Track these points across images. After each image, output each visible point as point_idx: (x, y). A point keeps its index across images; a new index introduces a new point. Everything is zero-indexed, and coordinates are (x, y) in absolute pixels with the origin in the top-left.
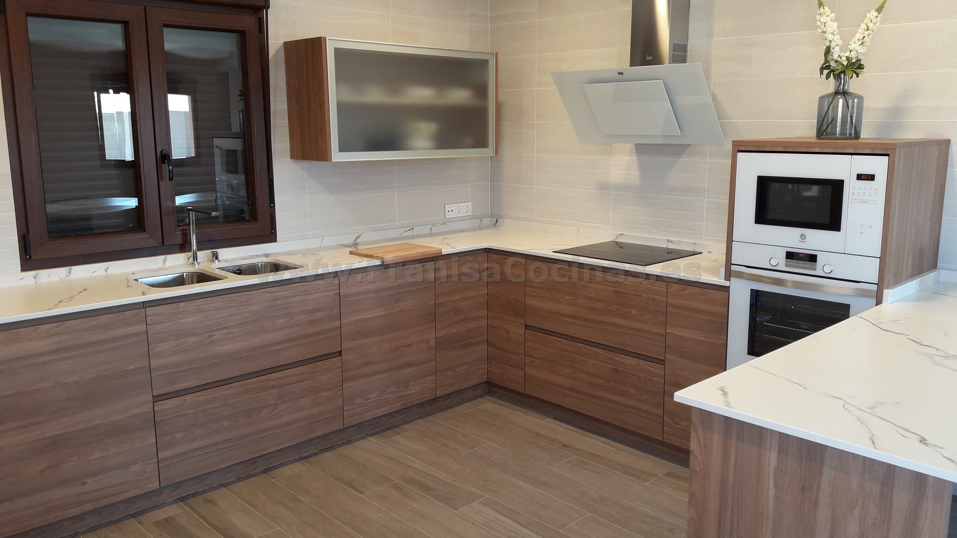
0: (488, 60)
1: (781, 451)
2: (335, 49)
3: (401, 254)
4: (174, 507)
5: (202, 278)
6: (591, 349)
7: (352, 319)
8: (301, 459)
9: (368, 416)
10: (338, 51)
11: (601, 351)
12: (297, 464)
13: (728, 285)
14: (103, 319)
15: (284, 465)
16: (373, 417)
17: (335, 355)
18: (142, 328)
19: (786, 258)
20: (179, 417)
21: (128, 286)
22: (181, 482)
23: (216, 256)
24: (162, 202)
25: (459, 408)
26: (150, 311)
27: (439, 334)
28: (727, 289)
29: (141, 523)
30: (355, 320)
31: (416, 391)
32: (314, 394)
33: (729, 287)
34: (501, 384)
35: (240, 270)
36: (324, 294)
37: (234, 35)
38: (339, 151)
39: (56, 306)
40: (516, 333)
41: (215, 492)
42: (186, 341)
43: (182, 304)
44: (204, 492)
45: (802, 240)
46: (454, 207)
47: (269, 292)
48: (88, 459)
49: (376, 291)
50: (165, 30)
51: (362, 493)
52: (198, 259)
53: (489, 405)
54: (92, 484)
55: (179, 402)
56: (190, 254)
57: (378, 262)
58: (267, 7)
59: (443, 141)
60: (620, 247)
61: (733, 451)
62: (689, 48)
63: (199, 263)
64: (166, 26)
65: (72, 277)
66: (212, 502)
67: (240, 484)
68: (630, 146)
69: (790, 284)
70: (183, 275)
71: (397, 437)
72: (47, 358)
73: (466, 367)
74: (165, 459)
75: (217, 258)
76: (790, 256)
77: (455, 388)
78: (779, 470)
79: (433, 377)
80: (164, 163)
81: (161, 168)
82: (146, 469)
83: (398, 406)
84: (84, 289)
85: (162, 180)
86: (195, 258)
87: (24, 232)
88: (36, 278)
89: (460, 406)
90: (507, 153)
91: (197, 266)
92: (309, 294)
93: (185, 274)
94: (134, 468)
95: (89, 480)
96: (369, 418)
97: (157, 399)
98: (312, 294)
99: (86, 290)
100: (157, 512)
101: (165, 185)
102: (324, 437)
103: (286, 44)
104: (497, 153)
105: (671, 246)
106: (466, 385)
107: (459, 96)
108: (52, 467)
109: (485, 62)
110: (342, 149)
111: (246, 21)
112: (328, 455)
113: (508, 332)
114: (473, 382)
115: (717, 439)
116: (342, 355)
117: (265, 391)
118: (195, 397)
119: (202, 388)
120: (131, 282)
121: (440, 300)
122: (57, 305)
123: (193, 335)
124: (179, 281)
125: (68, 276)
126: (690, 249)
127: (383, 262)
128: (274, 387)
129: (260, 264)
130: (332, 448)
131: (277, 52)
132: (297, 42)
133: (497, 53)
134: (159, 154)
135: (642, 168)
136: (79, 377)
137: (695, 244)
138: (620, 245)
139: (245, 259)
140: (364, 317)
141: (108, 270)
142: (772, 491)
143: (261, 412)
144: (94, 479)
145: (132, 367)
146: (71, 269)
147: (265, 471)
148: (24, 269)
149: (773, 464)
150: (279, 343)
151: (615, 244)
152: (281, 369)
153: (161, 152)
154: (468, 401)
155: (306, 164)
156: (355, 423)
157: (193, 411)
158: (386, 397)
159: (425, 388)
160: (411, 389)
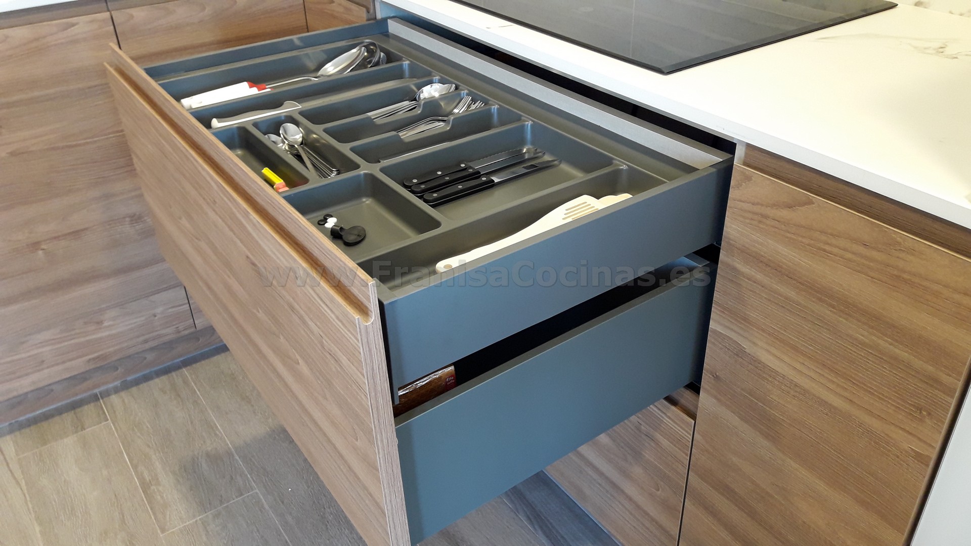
158: (36, 352)
159: (156, 318)
160: (110, 326)
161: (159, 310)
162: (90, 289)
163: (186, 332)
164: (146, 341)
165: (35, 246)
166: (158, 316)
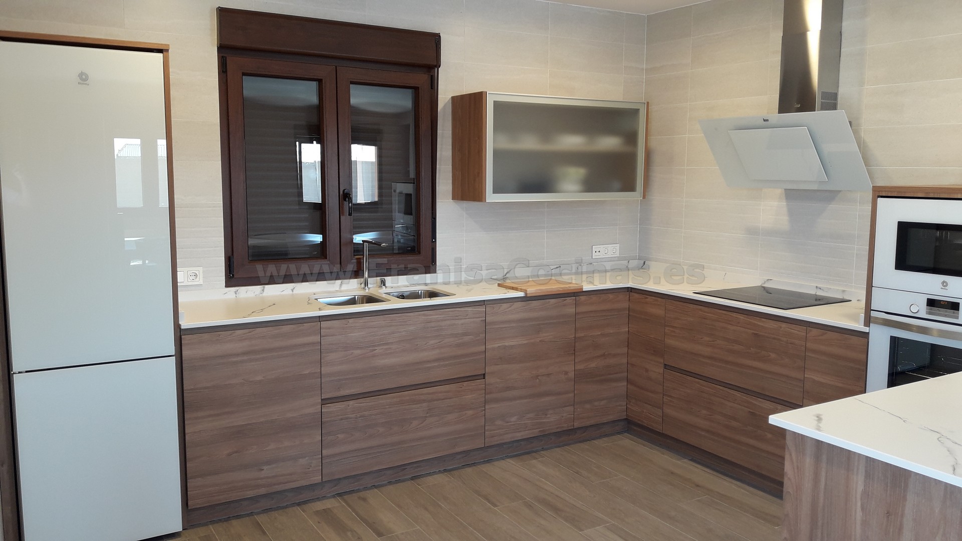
0: (639, 109)
1: (868, 476)
2: (494, 101)
3: (543, 288)
4: (332, 500)
5: (371, 300)
6: (729, 391)
7: (497, 345)
8: (445, 471)
9: (508, 438)
10: (497, 104)
11: (739, 394)
12: (441, 475)
13: (868, 331)
14: (286, 329)
15: (429, 474)
16: (513, 440)
17: (479, 378)
18: (317, 338)
19: (927, 306)
20: (342, 419)
21: (309, 303)
22: (340, 479)
23: (383, 283)
24: (341, 234)
25: (596, 442)
26: (324, 324)
27: (578, 367)
28: (866, 335)
29: (304, 511)
30: (499, 347)
31: (553, 420)
32: (460, 412)
33: (868, 333)
34: (639, 422)
35: (403, 296)
36: (472, 320)
37: (410, 91)
38: (493, 193)
39: (249, 315)
40: (655, 372)
41: (368, 492)
42: (352, 353)
43: (351, 321)
44: (358, 491)
45: (943, 288)
46: (601, 248)
47: (424, 315)
48: (267, 449)
49: (520, 321)
50: (351, 85)
51: (495, 506)
52: (369, 285)
53: (626, 442)
54: (267, 471)
55: (343, 406)
56: (362, 280)
57: (521, 294)
58: (438, 65)
59: (591, 185)
60: (768, 293)
61: (823, 474)
62: (839, 97)
63: (369, 288)
64: (352, 83)
65: (265, 294)
66: (364, 499)
67: (391, 487)
68: (779, 191)
69: (935, 333)
70: (355, 297)
71: (534, 461)
72: (239, 359)
73: (603, 403)
74: (328, 456)
75: (384, 285)
76: (931, 303)
77: (592, 422)
78: (866, 494)
79: (571, 409)
80: (345, 201)
81: (343, 204)
82: (312, 463)
83: (535, 432)
84: (273, 303)
85: (343, 215)
86: (366, 284)
87: (230, 254)
88: (236, 293)
89: (598, 440)
90: (657, 197)
91: (367, 291)
92: (459, 319)
93: (356, 297)
94: (302, 461)
95: (265, 468)
96: (508, 441)
97: (325, 402)
98: (461, 319)
99: (274, 304)
100: (318, 503)
101: (346, 219)
102: (466, 453)
103: (453, 98)
104: (644, 197)
105: (820, 293)
106: (605, 420)
107: (609, 143)
108: (236, 452)
109: (636, 112)
110: (496, 190)
111: (420, 79)
112: (469, 470)
113: (647, 370)
114: (611, 418)
115: (809, 461)
116: (486, 378)
117: (416, 404)
118: (357, 403)
119: (362, 396)
120: (310, 301)
121: (580, 334)
122: (251, 314)
123: (358, 348)
124: (352, 302)
125: (261, 293)
126: (839, 296)
127: (526, 294)
128: (424, 401)
129: (420, 291)
130: (474, 464)
131: (445, 106)
132: (462, 97)
133: (648, 103)
134: (341, 193)
135: (791, 213)
136: (263, 377)
137: (844, 291)
138: (767, 290)
139: (408, 287)
140: (507, 344)
141: (294, 291)
142: (859, 514)
143: (411, 423)
144: (269, 467)
145: (307, 372)
146: (264, 287)
147: (413, 478)
148: (227, 286)
149: (860, 488)
150: (429, 362)
151: (763, 289)
152: (432, 385)
153: (344, 190)
154: (606, 436)
155: (465, 204)
156: (496, 443)
157: (353, 416)
158: (525, 422)
159: (563, 418)
160: (549, 417)
161: (565, 415)
162: (547, 399)
163: (570, 428)
164: (557, 428)
165: (538, 376)
166: (564, 418)
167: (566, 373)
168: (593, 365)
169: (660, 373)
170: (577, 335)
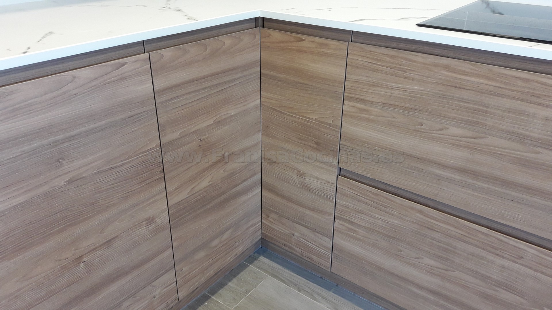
27: (175, 200)
79: (169, 275)
121: (170, 136)
161: (158, 292)
163: (172, 305)
167: (150, 221)
168: (204, 183)
169: (328, 182)
170: (164, 140)
